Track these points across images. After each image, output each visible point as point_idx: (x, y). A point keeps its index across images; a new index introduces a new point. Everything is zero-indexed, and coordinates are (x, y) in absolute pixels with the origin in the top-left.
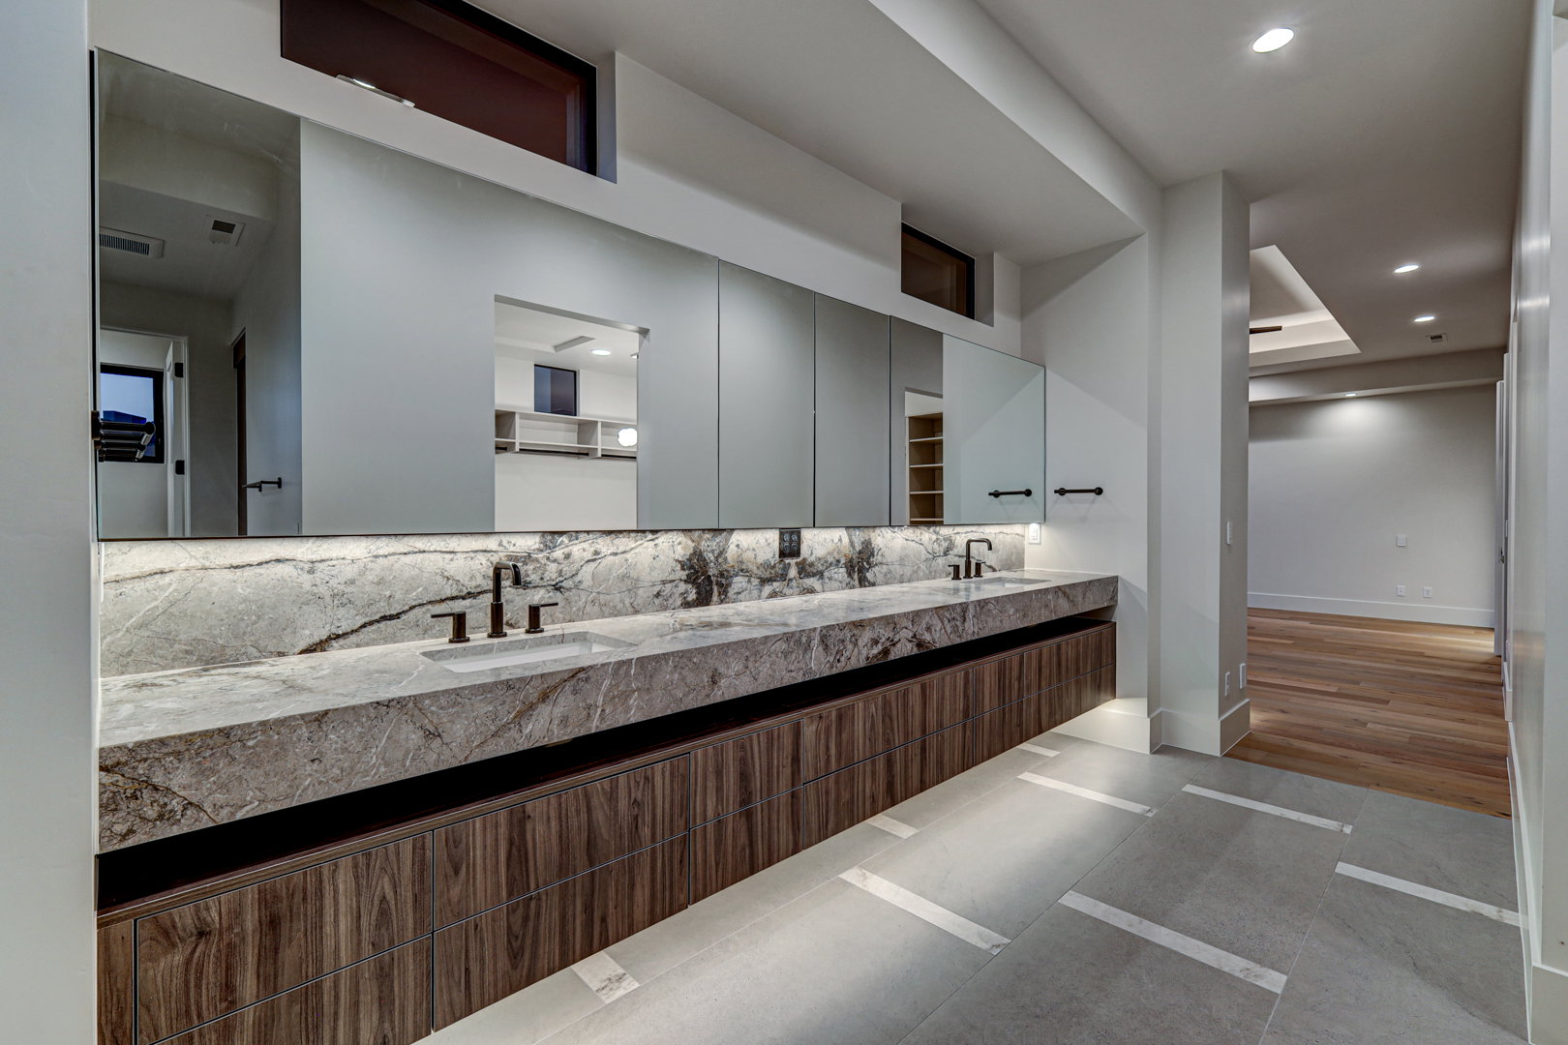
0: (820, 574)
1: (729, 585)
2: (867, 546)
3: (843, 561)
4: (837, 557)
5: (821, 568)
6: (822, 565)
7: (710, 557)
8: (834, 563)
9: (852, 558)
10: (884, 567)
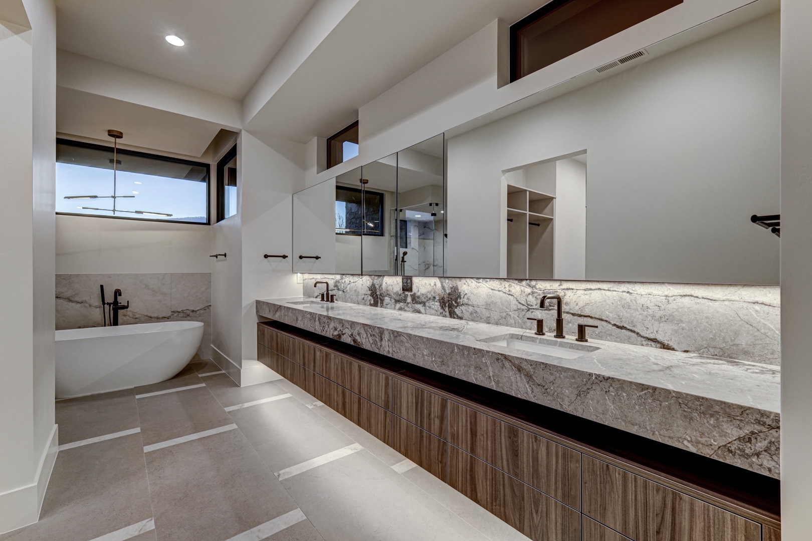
0: (424, 304)
1: (384, 300)
2: (455, 291)
3: (437, 298)
4: (434, 295)
5: (424, 300)
6: (425, 298)
7: (377, 287)
8: (432, 298)
9: (443, 297)
10: (470, 307)
